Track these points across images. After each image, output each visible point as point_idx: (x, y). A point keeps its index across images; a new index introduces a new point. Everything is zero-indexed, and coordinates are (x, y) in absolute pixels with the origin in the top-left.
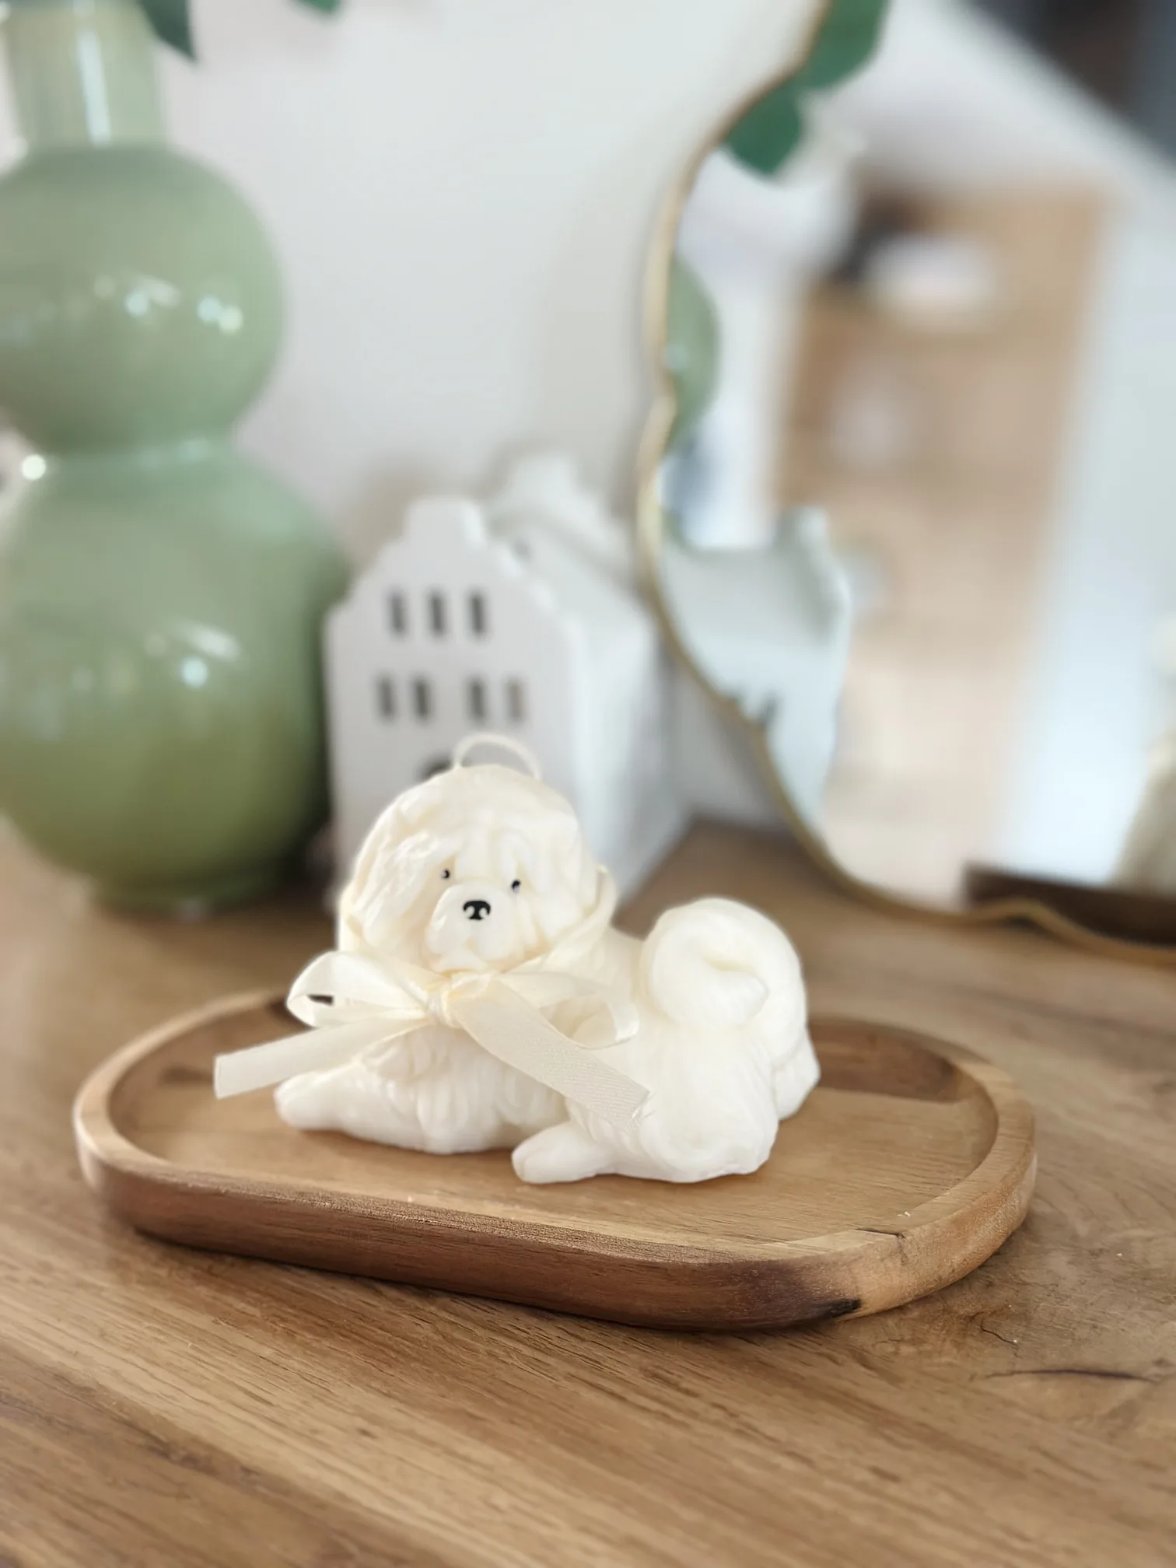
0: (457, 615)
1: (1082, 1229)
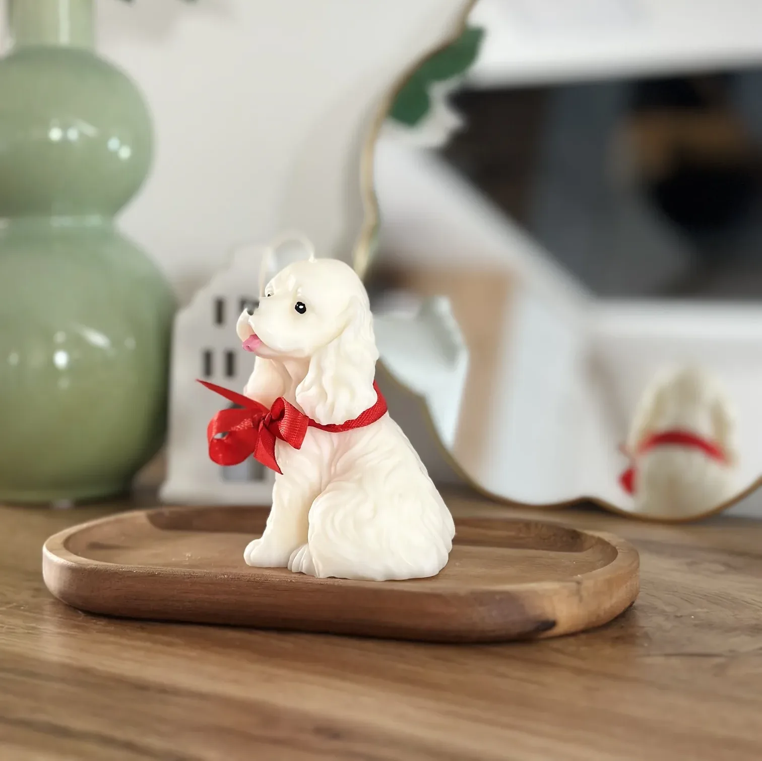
1: (668, 609)
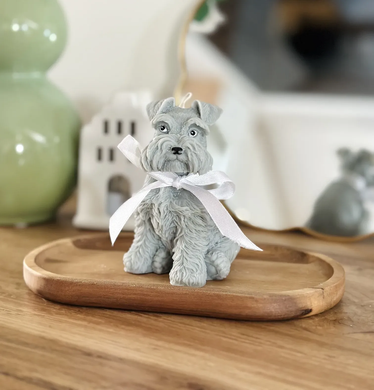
0: (126, 128)
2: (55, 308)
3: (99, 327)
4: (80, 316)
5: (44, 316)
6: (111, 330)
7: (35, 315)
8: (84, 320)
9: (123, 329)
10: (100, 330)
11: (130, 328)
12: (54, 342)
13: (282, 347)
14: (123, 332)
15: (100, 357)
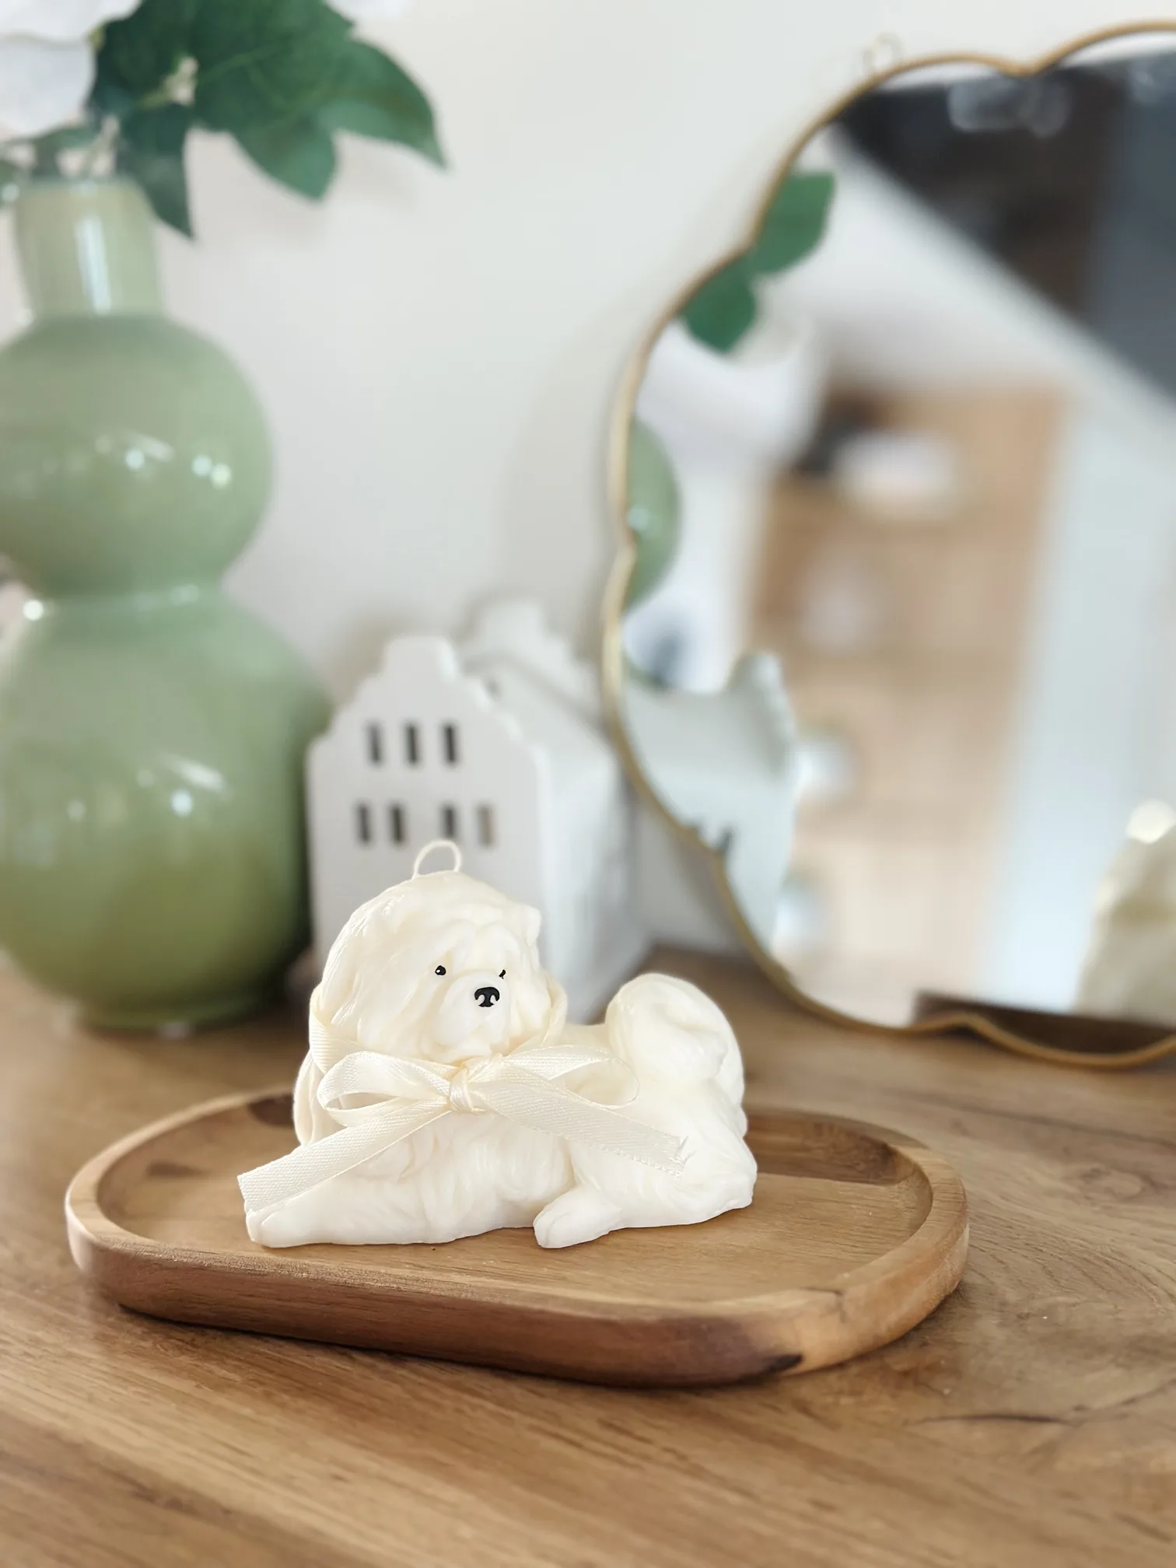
0: (432, 745)
2: (133, 1334)
3: (220, 1400)
4: (185, 1360)
5: (90, 1360)
6: (247, 1411)
7: (70, 1356)
8: (191, 1375)
9: (282, 1406)
10: (218, 1412)
11: (301, 1403)
12: (77, 1449)
13: (696, 1472)
14: (274, 1419)
15: (175, 1505)
